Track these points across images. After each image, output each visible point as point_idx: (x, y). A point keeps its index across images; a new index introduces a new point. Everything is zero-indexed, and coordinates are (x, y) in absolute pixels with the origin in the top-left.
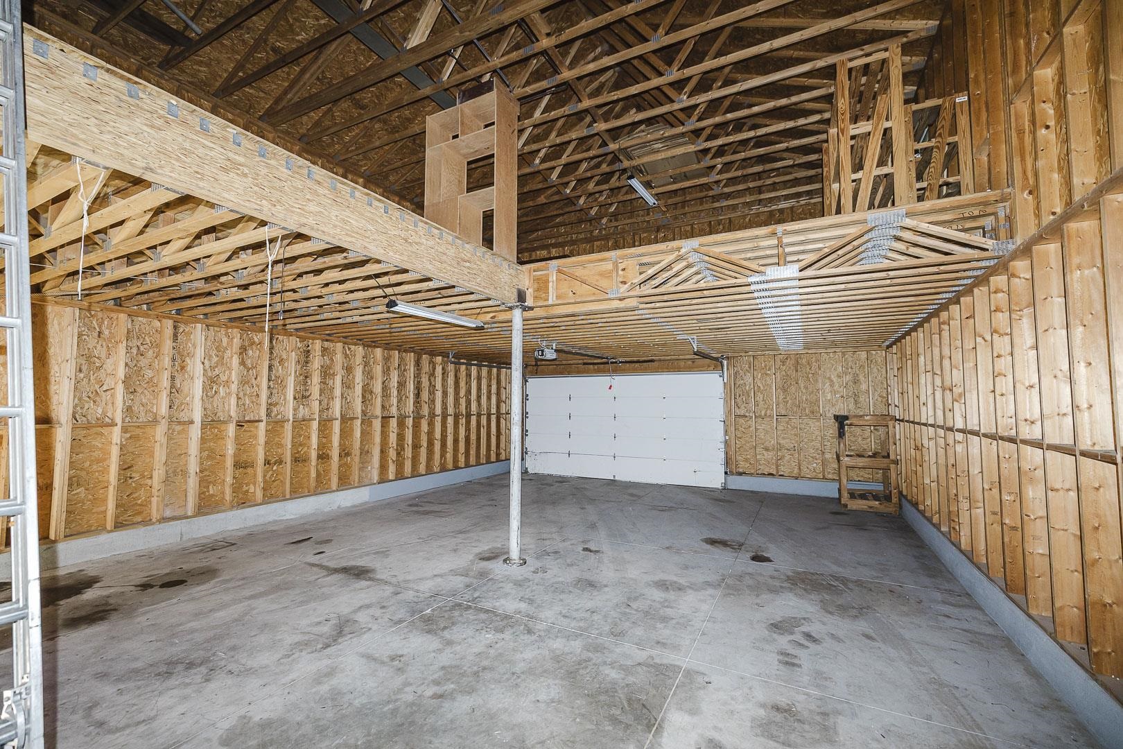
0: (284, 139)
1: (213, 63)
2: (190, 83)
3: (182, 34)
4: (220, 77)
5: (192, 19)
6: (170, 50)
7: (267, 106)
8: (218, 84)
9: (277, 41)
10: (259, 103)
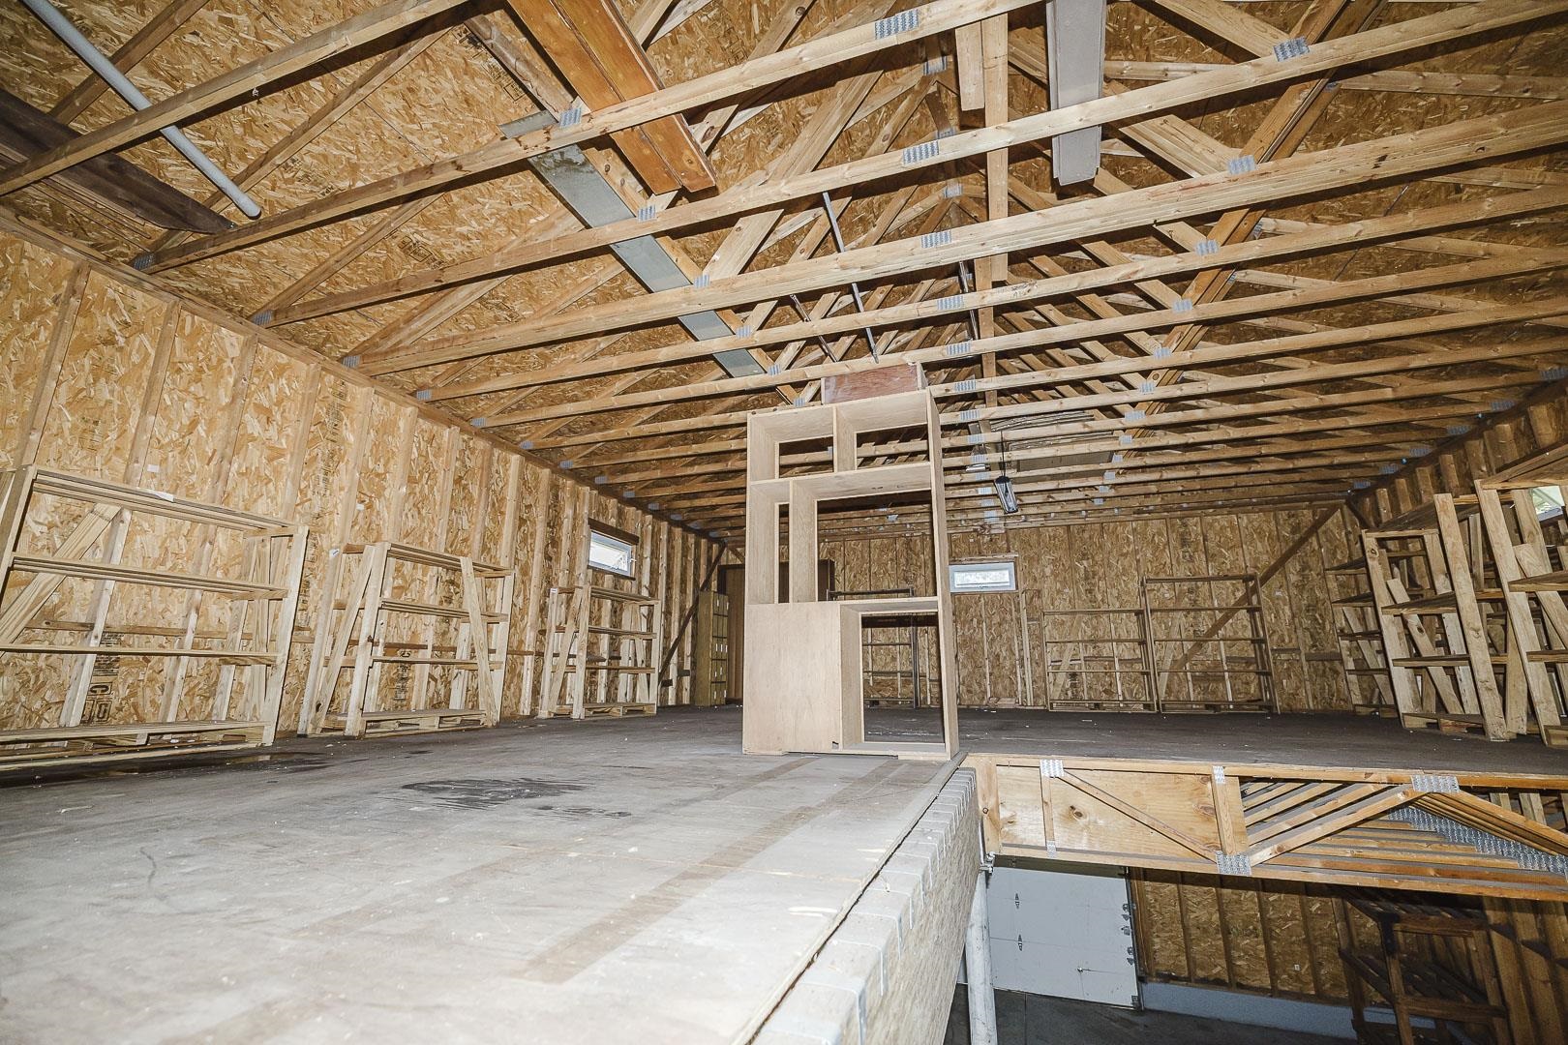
0: (385, 396)
1: (265, 262)
2: (200, 294)
3: (205, 209)
4: (275, 286)
5: (237, 181)
6: (167, 237)
7: (363, 339)
8: (265, 299)
9: (417, 232)
10: (347, 334)
